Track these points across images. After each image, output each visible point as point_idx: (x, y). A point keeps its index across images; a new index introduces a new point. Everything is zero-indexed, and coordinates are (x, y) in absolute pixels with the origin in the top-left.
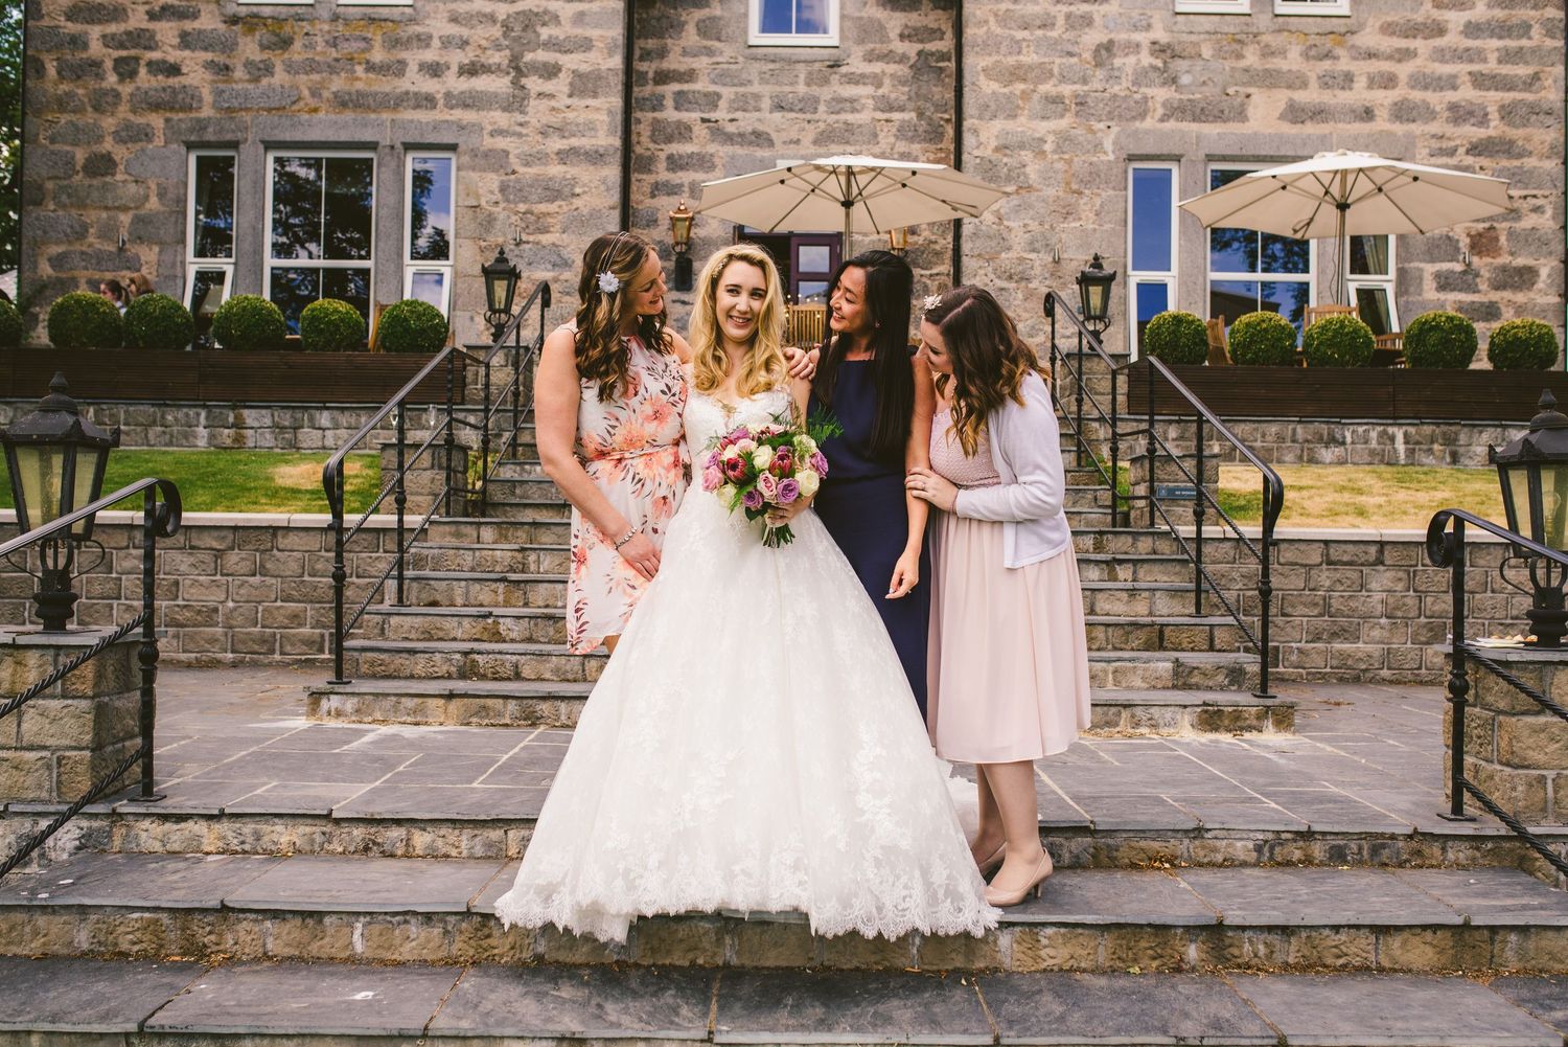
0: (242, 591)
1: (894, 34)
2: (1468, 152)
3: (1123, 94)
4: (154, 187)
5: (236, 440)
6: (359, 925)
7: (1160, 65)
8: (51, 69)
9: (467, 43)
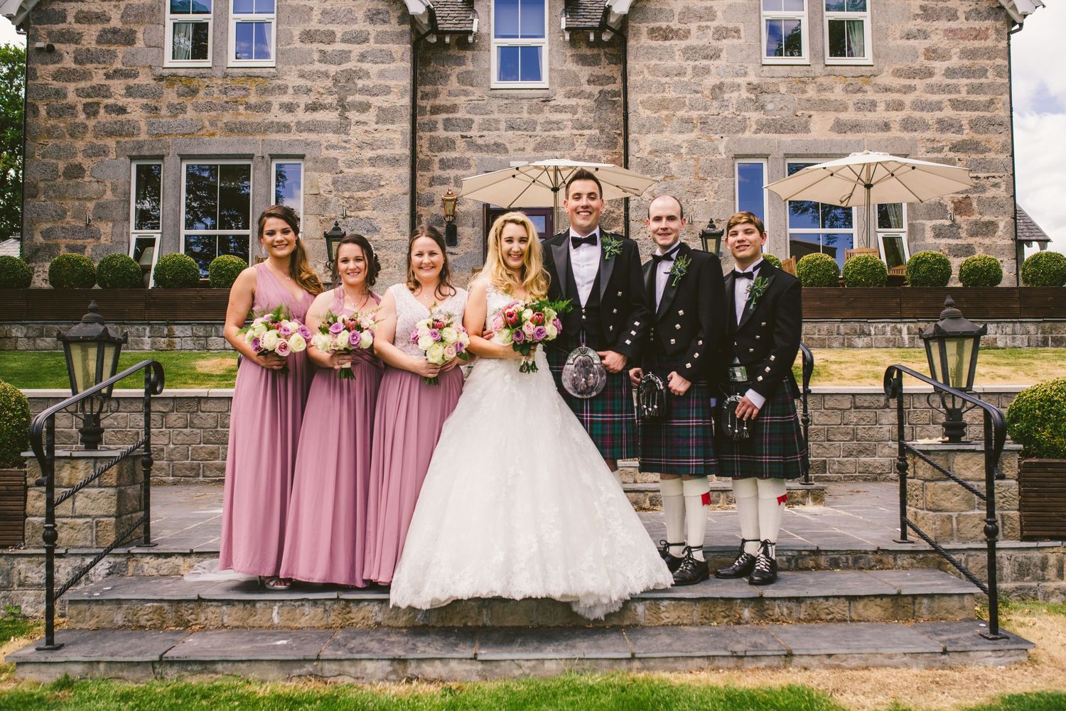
0: (179, 438)
1: (584, 80)
2: (950, 150)
3: (730, 116)
4: (109, 185)
5: (169, 345)
6: (276, 608)
7: (754, 98)
8: (43, 111)
9: (310, 90)
